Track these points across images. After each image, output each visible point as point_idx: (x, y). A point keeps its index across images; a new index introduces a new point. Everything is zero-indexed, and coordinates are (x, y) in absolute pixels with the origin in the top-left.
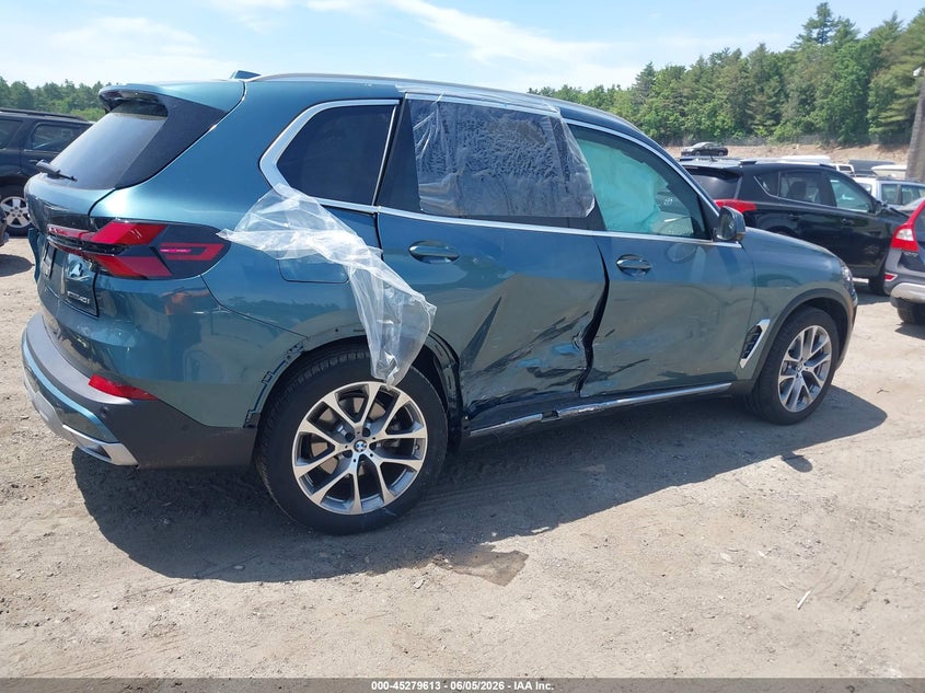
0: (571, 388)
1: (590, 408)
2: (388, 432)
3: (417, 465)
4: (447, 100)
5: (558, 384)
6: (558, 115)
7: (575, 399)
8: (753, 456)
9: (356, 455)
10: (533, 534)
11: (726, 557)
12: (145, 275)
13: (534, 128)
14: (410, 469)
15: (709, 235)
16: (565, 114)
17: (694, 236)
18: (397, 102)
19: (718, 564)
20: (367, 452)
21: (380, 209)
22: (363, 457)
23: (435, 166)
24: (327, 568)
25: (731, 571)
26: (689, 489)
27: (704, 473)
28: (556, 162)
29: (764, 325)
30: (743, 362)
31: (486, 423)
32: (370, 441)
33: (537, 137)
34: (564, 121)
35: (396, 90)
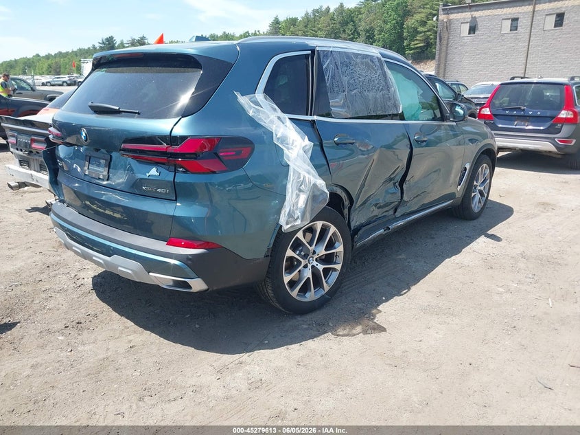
0: (391, 212)
1: (401, 223)
2: (326, 250)
3: (338, 267)
4: (335, 49)
5: (386, 211)
6: (379, 56)
7: (394, 219)
8: (471, 239)
9: (310, 266)
10: (402, 295)
11: (501, 289)
12: (214, 170)
13: (371, 63)
14: (335, 270)
15: (443, 118)
16: (384, 56)
17: (434, 119)
18: (309, 52)
19: (500, 294)
20: (315, 263)
21: (315, 118)
22: (313, 266)
23: (336, 89)
24: (314, 333)
25: (508, 296)
26: (455, 259)
27: (456, 250)
28: (383, 83)
29: (468, 166)
30: (459, 187)
31: (362, 238)
32: (316, 257)
33: (373, 68)
34: (383, 59)
35: (307, 45)
